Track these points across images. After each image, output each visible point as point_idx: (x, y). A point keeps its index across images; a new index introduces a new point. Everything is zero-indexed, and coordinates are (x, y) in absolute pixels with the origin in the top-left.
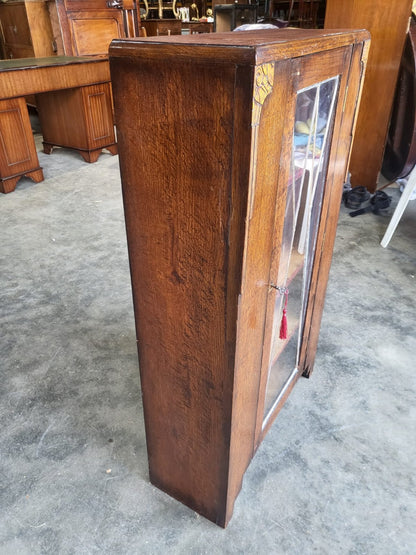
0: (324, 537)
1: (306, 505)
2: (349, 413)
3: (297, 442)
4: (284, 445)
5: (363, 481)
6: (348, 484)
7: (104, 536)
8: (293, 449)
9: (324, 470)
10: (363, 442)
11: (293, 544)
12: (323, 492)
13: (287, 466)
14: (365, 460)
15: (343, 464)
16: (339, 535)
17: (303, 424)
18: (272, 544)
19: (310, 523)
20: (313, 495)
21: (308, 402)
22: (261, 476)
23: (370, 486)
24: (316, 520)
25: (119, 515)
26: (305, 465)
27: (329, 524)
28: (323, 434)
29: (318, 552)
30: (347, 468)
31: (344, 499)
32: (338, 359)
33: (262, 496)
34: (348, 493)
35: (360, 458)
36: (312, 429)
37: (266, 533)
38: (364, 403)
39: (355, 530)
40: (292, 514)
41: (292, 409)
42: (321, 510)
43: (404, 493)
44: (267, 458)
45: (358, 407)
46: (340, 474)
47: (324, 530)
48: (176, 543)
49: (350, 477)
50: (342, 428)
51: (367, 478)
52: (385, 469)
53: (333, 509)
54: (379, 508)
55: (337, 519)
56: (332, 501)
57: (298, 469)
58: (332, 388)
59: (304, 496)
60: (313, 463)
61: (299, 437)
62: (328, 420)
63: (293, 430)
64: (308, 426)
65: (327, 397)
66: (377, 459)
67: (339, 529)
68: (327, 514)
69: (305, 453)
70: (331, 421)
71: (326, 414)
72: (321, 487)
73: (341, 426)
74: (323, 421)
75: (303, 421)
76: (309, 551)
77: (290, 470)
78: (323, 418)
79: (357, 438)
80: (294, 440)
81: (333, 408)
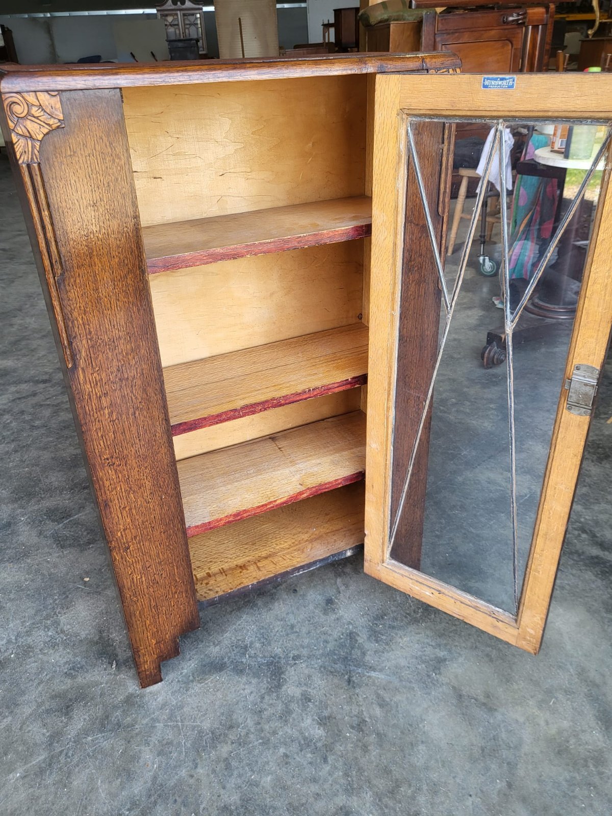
0: (214, 771)
1: (231, 727)
2: (403, 662)
3: (296, 658)
4: (278, 651)
5: (329, 748)
6: (305, 739)
7: (28, 633)
8: (283, 661)
9: (294, 706)
10: (381, 706)
11: (174, 755)
12: (267, 727)
13: (256, 675)
14: (359, 726)
15: (326, 713)
16: (232, 782)
17: (326, 642)
18: (154, 739)
19: (215, 747)
20: (250, 723)
21: (362, 621)
22: (217, 667)
23: (331, 759)
24: (225, 750)
25: (57, 623)
26: (279, 686)
27: (234, 763)
28: (339, 666)
29: (192, 781)
30: (323, 721)
31: (282, 750)
33: (196, 688)
34: (294, 747)
35: (355, 721)
36: (332, 653)
37: (160, 725)
38: (440, 661)
39: (256, 790)
40: (206, 725)
41: (333, 617)
42: (242, 743)
43: (368, 796)
44: (244, 654)
45: (423, 662)
46: (309, 721)
47: (222, 765)
48: (73, 677)
49: (319, 732)
50: (373, 674)
51: (339, 748)
52: (374, 752)
53: (256, 752)
54: (314, 788)
55: (248, 765)
56: (266, 743)
57: (264, 685)
58: (415, 621)
59: (239, 716)
60: (292, 689)
61: (305, 652)
62: (364, 654)
63: (306, 641)
64: (330, 647)
65: (393, 627)
66: (378, 734)
67: (240, 776)
68: (242, 751)
69: (291, 674)
70: (367, 658)
71: (371, 646)
72: (269, 720)
73: (374, 670)
74: (357, 653)
75: (330, 639)
76: (183, 773)
77: (254, 681)
78: (360, 647)
79: (378, 696)
80: (296, 653)
81: (387, 644)
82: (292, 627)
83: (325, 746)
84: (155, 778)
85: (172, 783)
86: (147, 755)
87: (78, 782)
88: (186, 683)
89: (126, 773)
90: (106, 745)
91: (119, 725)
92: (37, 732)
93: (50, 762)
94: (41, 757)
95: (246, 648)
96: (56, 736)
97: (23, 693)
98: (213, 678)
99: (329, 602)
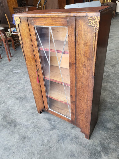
0: (32, 131)
1: (40, 128)
2: (69, 148)
3: (58, 129)
4: (57, 126)
5: (44, 145)
6: (44, 140)
8: (56, 128)
9: (48, 135)
10: (57, 149)
12: (43, 133)
13: (51, 126)
14: (50, 148)
15: (50, 141)
16: (32, 134)
18: (33, 120)
19: (36, 128)
20: (42, 131)
21: (73, 135)
23: (42, 146)
24: (36, 130)
26: (51, 130)
27: (35, 133)
28: (60, 137)
29: (30, 129)
30: (48, 141)
31: (40, 138)
32: (99, 153)
33: (44, 120)
34: (41, 139)
35: (51, 146)
36: (63, 134)
37: (36, 120)
39: (32, 139)
40: (39, 125)
41: (71, 130)
42: (38, 132)
43: (38, 156)
45: (72, 152)
46: (47, 139)
47: (34, 131)
49: (46, 141)
50: (63, 144)
51: (45, 147)
52: (47, 153)
54: (36, 147)
55: (35, 135)
56: (40, 135)
57: (50, 128)
58: (81, 145)
59: (42, 128)
60: (51, 133)
61: (60, 130)
62: (66, 140)
63: (62, 129)
64: (64, 133)
65: (76, 142)
66: (51, 152)
67: (33, 135)
68: (37, 133)
69: (54, 131)
70: (66, 141)
71: (69, 140)
72: (44, 133)
73: (64, 144)
74: (65, 138)
75: (65, 132)
76: (30, 127)
77: (50, 126)
78: (67, 138)
80: (59, 129)
81: (71, 143)
82: (64, 125)
83: (44, 144)
84: (28, 125)
85: (28, 127)
86: (31, 122)
87: (24, 117)
88: (44, 118)
89: (27, 121)
90: (30, 116)
91: (33, 115)
92: (28, 108)
93: (26, 112)
94: (25, 111)
95: (55, 121)
96: (29, 110)
97: (33, 103)
98: (47, 121)
99: (74, 127)
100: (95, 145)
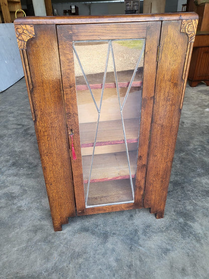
0: (75, 267)
1: (85, 253)
2: (153, 246)
3: (114, 234)
4: (108, 230)
5: (117, 271)
6: (109, 265)
7: (32, 203)
8: (109, 234)
9: (108, 252)
10: (140, 261)
11: (64, 257)
12: (97, 257)
13: (99, 237)
14: (130, 266)
15: (119, 258)
16: (80, 273)
17: (126, 231)
18: (59, 250)
19: (77, 259)
20: (92, 254)
21: (141, 226)
22: (86, 230)
23: (116, 276)
24: (81, 260)
25: (41, 202)
26: (105, 243)
27: (82, 267)
28: (129, 241)
29: (67, 268)
30: (117, 260)
31: (100, 267)
32: (186, 224)
33: (77, 235)
34: (104, 267)
35: (129, 264)
36: (127, 235)
37: (62, 245)
38: (168, 250)
40: (77, 250)
41: (131, 222)
42: (86, 260)
44: (97, 228)
45: (161, 248)
46: (112, 259)
47: (78, 265)
48: (41, 221)
49: (114, 264)
50: (140, 248)
51: (120, 272)
53: (91, 265)
55: (87, 269)
56: (95, 262)
57: (100, 241)
58: (162, 232)
59: (88, 250)
60: (109, 245)
61: (118, 233)
62: (139, 239)
63: (119, 228)
64: (127, 233)
65: (153, 232)
66: (136, 272)
67: (83, 272)
68: (86, 263)
69: (111, 239)
70: (140, 241)
71: (142, 237)
72: (98, 254)
73: (141, 246)
74: (136, 238)
75: (128, 230)
76: (65, 265)
77: (97, 238)
78: (138, 236)
79: (140, 257)
80: (114, 232)
81: (148, 237)
82: (116, 222)
83: (115, 270)
84: (56, 263)
85: (61, 267)
86: (55, 255)
87: (32, 257)
88: (75, 233)
89: (47, 259)
90: (44, 247)
91: (50, 241)
92: (25, 237)
93: (26, 247)
94: (24, 245)
95: (97, 226)
96: (29, 240)
97: (24, 222)
98: (84, 234)
99: (131, 216)
100: (175, 220)
